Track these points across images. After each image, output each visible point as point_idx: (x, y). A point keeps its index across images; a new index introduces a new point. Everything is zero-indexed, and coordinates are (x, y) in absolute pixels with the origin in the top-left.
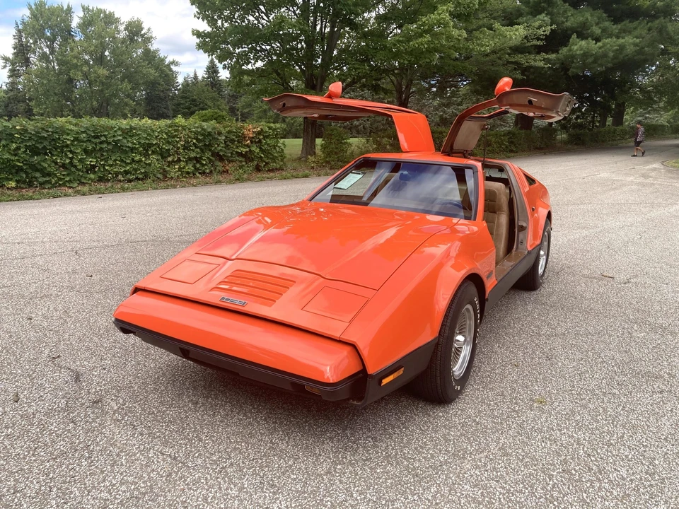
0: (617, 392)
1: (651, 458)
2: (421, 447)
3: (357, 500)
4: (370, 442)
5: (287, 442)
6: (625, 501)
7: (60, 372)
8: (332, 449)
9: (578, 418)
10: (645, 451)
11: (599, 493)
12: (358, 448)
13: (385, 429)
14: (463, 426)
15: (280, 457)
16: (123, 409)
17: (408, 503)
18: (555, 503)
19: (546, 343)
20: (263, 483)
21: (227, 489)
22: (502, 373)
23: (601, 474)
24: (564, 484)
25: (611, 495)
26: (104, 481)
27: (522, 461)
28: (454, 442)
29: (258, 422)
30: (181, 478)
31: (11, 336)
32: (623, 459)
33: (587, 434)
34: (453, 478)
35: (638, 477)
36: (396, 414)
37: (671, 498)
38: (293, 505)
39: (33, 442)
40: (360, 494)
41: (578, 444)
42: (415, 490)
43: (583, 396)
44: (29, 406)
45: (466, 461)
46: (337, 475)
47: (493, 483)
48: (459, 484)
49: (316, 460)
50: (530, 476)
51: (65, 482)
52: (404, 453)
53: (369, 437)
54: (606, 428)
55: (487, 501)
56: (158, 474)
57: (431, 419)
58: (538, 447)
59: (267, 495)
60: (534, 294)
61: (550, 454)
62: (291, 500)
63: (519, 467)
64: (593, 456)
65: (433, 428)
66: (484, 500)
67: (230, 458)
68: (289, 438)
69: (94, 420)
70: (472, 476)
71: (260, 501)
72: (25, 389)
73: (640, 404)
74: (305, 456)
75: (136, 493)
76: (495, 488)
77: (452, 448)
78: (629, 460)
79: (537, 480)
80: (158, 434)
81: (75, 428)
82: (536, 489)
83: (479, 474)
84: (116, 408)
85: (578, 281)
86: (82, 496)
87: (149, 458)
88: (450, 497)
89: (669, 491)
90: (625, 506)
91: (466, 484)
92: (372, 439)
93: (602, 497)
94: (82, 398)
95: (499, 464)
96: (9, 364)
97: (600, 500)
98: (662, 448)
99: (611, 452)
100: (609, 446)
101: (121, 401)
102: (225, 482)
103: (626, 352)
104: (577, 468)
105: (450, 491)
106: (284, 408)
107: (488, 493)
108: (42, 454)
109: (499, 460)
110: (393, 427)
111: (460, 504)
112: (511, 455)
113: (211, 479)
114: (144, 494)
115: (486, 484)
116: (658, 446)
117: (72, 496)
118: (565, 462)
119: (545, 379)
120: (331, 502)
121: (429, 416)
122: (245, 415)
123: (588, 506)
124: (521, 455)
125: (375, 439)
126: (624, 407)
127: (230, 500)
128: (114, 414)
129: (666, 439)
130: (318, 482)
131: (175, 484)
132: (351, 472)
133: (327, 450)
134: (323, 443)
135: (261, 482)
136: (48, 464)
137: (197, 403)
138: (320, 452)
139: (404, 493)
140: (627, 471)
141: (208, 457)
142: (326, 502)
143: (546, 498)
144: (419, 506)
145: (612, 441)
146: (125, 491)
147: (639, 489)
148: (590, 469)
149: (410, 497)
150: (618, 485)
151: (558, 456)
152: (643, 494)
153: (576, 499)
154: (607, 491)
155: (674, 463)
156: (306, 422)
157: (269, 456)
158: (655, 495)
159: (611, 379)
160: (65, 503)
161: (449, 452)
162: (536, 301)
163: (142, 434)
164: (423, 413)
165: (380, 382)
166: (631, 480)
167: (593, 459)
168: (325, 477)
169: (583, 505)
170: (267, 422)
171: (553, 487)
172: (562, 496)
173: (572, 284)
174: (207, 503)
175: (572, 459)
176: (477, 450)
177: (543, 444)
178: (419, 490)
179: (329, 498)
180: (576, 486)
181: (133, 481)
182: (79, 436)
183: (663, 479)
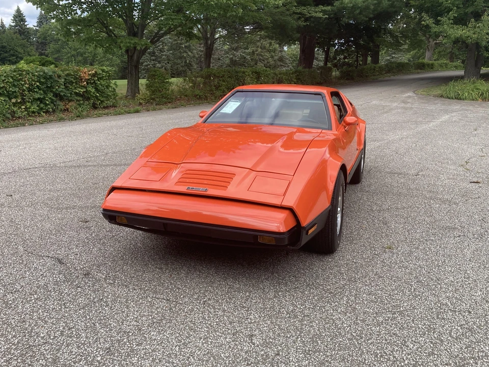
6: (457, 292)
7: (44, 259)
9: (416, 254)
10: (460, 267)
14: (347, 265)
16: (110, 277)
17: (333, 307)
22: (358, 234)
27: (391, 279)
33: (424, 262)
36: (301, 262)
39: (59, 300)
43: (414, 243)
44: (38, 281)
46: (282, 297)
47: (379, 292)
49: (264, 292)
50: (399, 286)
54: (434, 258)
56: (162, 309)
58: (398, 271)
59: (243, 312)
60: (359, 186)
61: (406, 274)
62: (260, 313)
65: (329, 268)
66: (377, 301)
67: (206, 296)
68: (238, 282)
69: (94, 285)
70: (365, 290)
75: (155, 320)
77: (346, 277)
78: (452, 273)
79: (404, 288)
80: (146, 288)
81: (83, 290)
83: (368, 288)
84: (104, 276)
85: (385, 176)
87: (150, 302)
88: (357, 302)
90: (458, 294)
91: (363, 294)
92: (293, 277)
93: (444, 292)
94: (74, 273)
95: (379, 282)
98: (469, 265)
99: (441, 270)
100: (439, 267)
101: (105, 272)
103: (431, 216)
104: (425, 279)
105: (355, 298)
106: (224, 265)
108: (72, 307)
111: (364, 304)
112: (383, 277)
114: (161, 320)
116: (466, 264)
118: (416, 277)
119: (387, 235)
121: (323, 261)
125: (295, 277)
128: (106, 280)
129: (470, 260)
130: (272, 302)
131: (178, 313)
132: (289, 295)
133: (267, 285)
134: (263, 282)
135: (235, 306)
136: (81, 312)
137: (161, 268)
138: (263, 287)
139: (328, 302)
140: (453, 278)
143: (413, 296)
145: (439, 264)
146: (147, 320)
147: (463, 286)
148: (432, 280)
150: (450, 285)
151: (412, 275)
152: (466, 288)
153: (429, 294)
154: (445, 288)
156: (244, 271)
157: (231, 292)
158: (473, 288)
159: (427, 232)
160: (110, 330)
161: (345, 279)
162: (361, 190)
163: (135, 290)
165: (308, 232)
166: (457, 282)
170: (218, 275)
171: (415, 289)
174: (206, 320)
175: (420, 275)
176: (362, 277)
180: (427, 288)
181: (148, 315)
182: (90, 294)
183: (475, 280)
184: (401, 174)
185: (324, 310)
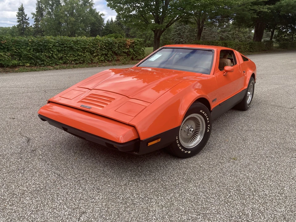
0: (274, 156)
1: (283, 186)
2: (171, 176)
3: (135, 197)
4: (148, 172)
5: (110, 171)
6: (264, 205)
7: (22, 138)
8: (130, 175)
9: (251, 167)
10: (280, 183)
11: (252, 201)
12: (142, 175)
13: (157, 167)
14: (194, 168)
15: (106, 177)
16: (44, 154)
17: (158, 200)
18: (229, 204)
19: (244, 134)
20: (95, 188)
21: (78, 189)
22: (219, 146)
23: (255, 192)
24: (236, 196)
25: (257, 202)
26: (26, 183)
27: (218, 185)
28: (187, 174)
29: (100, 162)
30: (59, 183)
31: (7, 123)
32: (268, 186)
33: (253, 174)
34: (183, 190)
35: (274, 195)
37: (289, 206)
38: (105, 198)
39: (2, 165)
40: (137, 195)
41: (248, 178)
42: (163, 195)
43: (256, 158)
44: (5, 151)
45: (191, 183)
46: (129, 186)
47: (201, 194)
48: (184, 193)
49: (121, 179)
50: (220, 191)
51: (10, 182)
52: (162, 178)
53: (148, 170)
54: (264, 172)
55: (196, 201)
56: (50, 181)
57: (180, 164)
58: (227, 179)
59: (95, 193)
60: (245, 112)
61: (232, 182)
62: (105, 196)
63: (216, 187)
64: (253, 184)
65: (179, 168)
66: (194, 201)
67: (84, 176)
69: (30, 158)
70: (192, 190)
71: (91, 195)
72: (6, 144)
73: (284, 162)
74: (117, 177)
75: (38, 188)
76: (201, 196)
77: (186, 177)
78: (271, 187)
79: (223, 193)
80: (55, 165)
81: (21, 161)
82: (221, 197)
83: (195, 189)
84: (41, 153)
85: (268, 107)
86: (15, 188)
87: (48, 174)
88: (179, 199)
89: (288, 202)
90: (263, 207)
91: (188, 193)
92: (150, 171)
93: (253, 203)
94: (28, 149)
95: (206, 185)
96: (3, 134)
97: (251, 204)
98: (289, 182)
99: (263, 183)
100: (262, 180)
101: (44, 151)
102: (78, 186)
103: (283, 139)
104: (244, 189)
105: (179, 196)
106: (113, 157)
107: (197, 198)
108: (4, 170)
109: (207, 183)
110: (161, 167)
111: (182, 202)
112: (213, 182)
113: (72, 185)
114: (42, 189)
115: (198, 194)
116: (288, 181)
117: (11, 188)
118: (239, 186)
119: (239, 149)
120: (123, 197)
122: (95, 159)
123: (245, 206)
124: (218, 182)
125: (151, 171)
126: (275, 163)
127: (78, 194)
128: (39, 156)
129: (293, 179)
130: (119, 189)
131: (56, 186)
132: (135, 185)
133: (128, 175)
134: (127, 172)
135: (94, 187)
136: (5, 175)
137: (76, 153)
138: (124, 176)
139: (157, 196)
140: (269, 191)
141: (74, 176)
142: (120, 197)
143: (225, 201)
144: (163, 201)
145: (265, 178)
146: (34, 188)
147: (273, 200)
148: (250, 190)
149: (160, 197)
150: (262, 198)
151: (236, 183)
152: (274, 202)
153: (239, 202)
154: (256, 200)
155: (294, 190)
156: (122, 162)
157: (101, 176)
158: (281, 204)
159: (272, 150)
160: (7, 191)
161: (184, 179)
162: (244, 115)
163: (48, 165)
164: (176, 161)
165: (147, 144)
166: (270, 196)
167: (253, 185)
168: (123, 187)
169: (242, 205)
170: (104, 162)
171: (230, 196)
172: (233, 201)
173: (264, 108)
174: (67, 194)
175: (242, 185)
176: (198, 179)
177: (230, 178)
178: (165, 194)
179: (122, 196)
180: (241, 197)
181: (39, 184)
182: (22, 164)
183: (287, 196)
184: (280, 107)
185: (149, 201)
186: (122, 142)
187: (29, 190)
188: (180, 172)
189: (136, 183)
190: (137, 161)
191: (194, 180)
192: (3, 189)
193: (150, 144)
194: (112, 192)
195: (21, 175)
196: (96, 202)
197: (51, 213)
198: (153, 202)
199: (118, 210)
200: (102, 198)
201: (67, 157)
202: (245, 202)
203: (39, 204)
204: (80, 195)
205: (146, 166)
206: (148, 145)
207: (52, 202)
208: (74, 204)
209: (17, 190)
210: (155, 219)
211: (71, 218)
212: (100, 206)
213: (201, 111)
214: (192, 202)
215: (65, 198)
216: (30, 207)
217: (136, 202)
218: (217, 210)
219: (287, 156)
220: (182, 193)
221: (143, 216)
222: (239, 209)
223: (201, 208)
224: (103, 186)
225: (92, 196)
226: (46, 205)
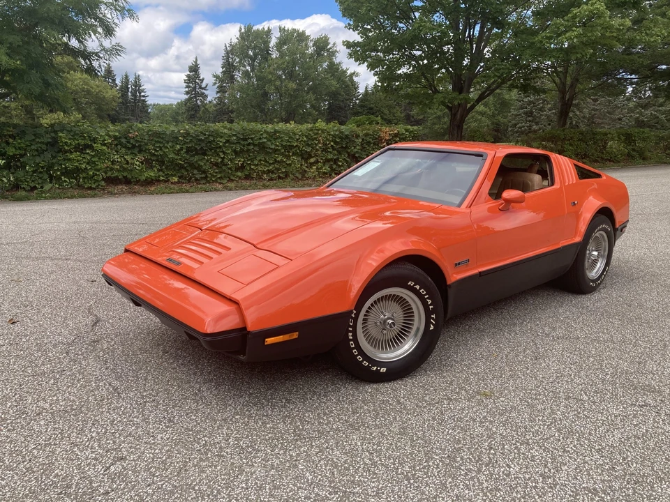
0: (586, 399)
1: (561, 463)
2: (325, 413)
3: (229, 444)
4: (282, 402)
5: (211, 392)
7: (88, 318)
8: (244, 403)
9: (514, 415)
10: (561, 456)
11: (467, 482)
12: (268, 405)
13: (306, 394)
14: (383, 403)
15: (197, 401)
16: (109, 349)
18: (412, 481)
19: (547, 344)
20: (165, 418)
21: (135, 417)
22: (469, 365)
23: (487, 466)
24: (438, 468)
25: (478, 486)
26: (54, 396)
27: (413, 441)
28: (360, 415)
29: (202, 373)
30: (108, 404)
31: (78, 289)
32: (526, 458)
33: (509, 430)
34: (331, 444)
35: (528, 476)
36: (327, 384)
38: (174, 438)
39: (30, 362)
40: (235, 440)
41: (490, 437)
42: (286, 446)
43: (541, 397)
44: (48, 338)
45: (357, 432)
46: (231, 422)
47: (366, 454)
48: (331, 449)
49: (223, 409)
50: (408, 455)
51: (27, 392)
52: (304, 416)
53: (285, 398)
54: (537, 428)
55: (345, 467)
56: (95, 398)
57: (356, 393)
58: (443, 433)
59: (161, 427)
61: (450, 440)
62: (176, 434)
63: (405, 446)
64: (495, 450)
65: (351, 400)
66: (342, 466)
67: (157, 396)
68: (216, 389)
69: (82, 354)
71: (151, 430)
72: (55, 326)
73: (602, 413)
74: (217, 404)
75: (69, 408)
76: (363, 458)
77: (353, 419)
79: (413, 459)
80: (118, 370)
81: (65, 357)
82: (403, 467)
83: (359, 444)
84: (105, 348)
102: (138, 412)
103: (640, 363)
104: (466, 457)
105: (318, 453)
106: (232, 366)
107: (352, 461)
108: (29, 371)
109: (391, 436)
110: (314, 394)
111: (317, 465)
113: (130, 408)
114: (74, 410)
115: (358, 454)
116: (582, 454)
117: (25, 402)
118: (459, 449)
119: (512, 376)
120: (206, 442)
122: (196, 366)
123: (444, 490)
124: (418, 436)
126: (579, 413)
127: (130, 425)
128: (100, 352)
140: (521, 469)
141: (140, 392)
142: (202, 441)
143: (406, 476)
144: (279, 459)
145: (530, 441)
146: (62, 406)
147: (516, 487)
148: (479, 460)
149: (277, 451)
150: (496, 479)
151: (457, 443)
165: (264, 341)
167: (492, 452)
168: (218, 422)
169: (439, 488)
172: (425, 476)
175: (468, 448)
176: (377, 425)
177: (450, 431)
178: (290, 447)
179: (207, 439)
186: (209, 332)
187: (52, 409)
188: (348, 409)
189: (246, 419)
190: (274, 378)
191: (368, 427)
192: (12, 402)
193: (269, 341)
194: (192, 430)
195: (52, 381)
196: (154, 443)
197: (67, 451)
198: (258, 457)
199: (186, 462)
200: (168, 439)
201: (148, 358)
202: (450, 483)
203: (55, 434)
204: (133, 428)
205: (285, 391)
206: (266, 344)
207: (79, 434)
208: (114, 442)
209: (33, 407)
210: (242, 487)
211: (94, 465)
212: (157, 451)
213: (411, 283)
214: (336, 467)
215: (103, 430)
216: (37, 437)
217: (227, 453)
218: (379, 490)
219: (621, 402)
220: (327, 448)
221: (223, 480)
222: (427, 492)
223: (348, 481)
224: (182, 416)
225: (153, 433)
226: (67, 437)
